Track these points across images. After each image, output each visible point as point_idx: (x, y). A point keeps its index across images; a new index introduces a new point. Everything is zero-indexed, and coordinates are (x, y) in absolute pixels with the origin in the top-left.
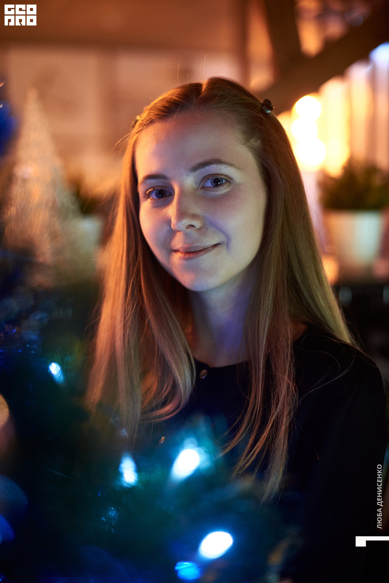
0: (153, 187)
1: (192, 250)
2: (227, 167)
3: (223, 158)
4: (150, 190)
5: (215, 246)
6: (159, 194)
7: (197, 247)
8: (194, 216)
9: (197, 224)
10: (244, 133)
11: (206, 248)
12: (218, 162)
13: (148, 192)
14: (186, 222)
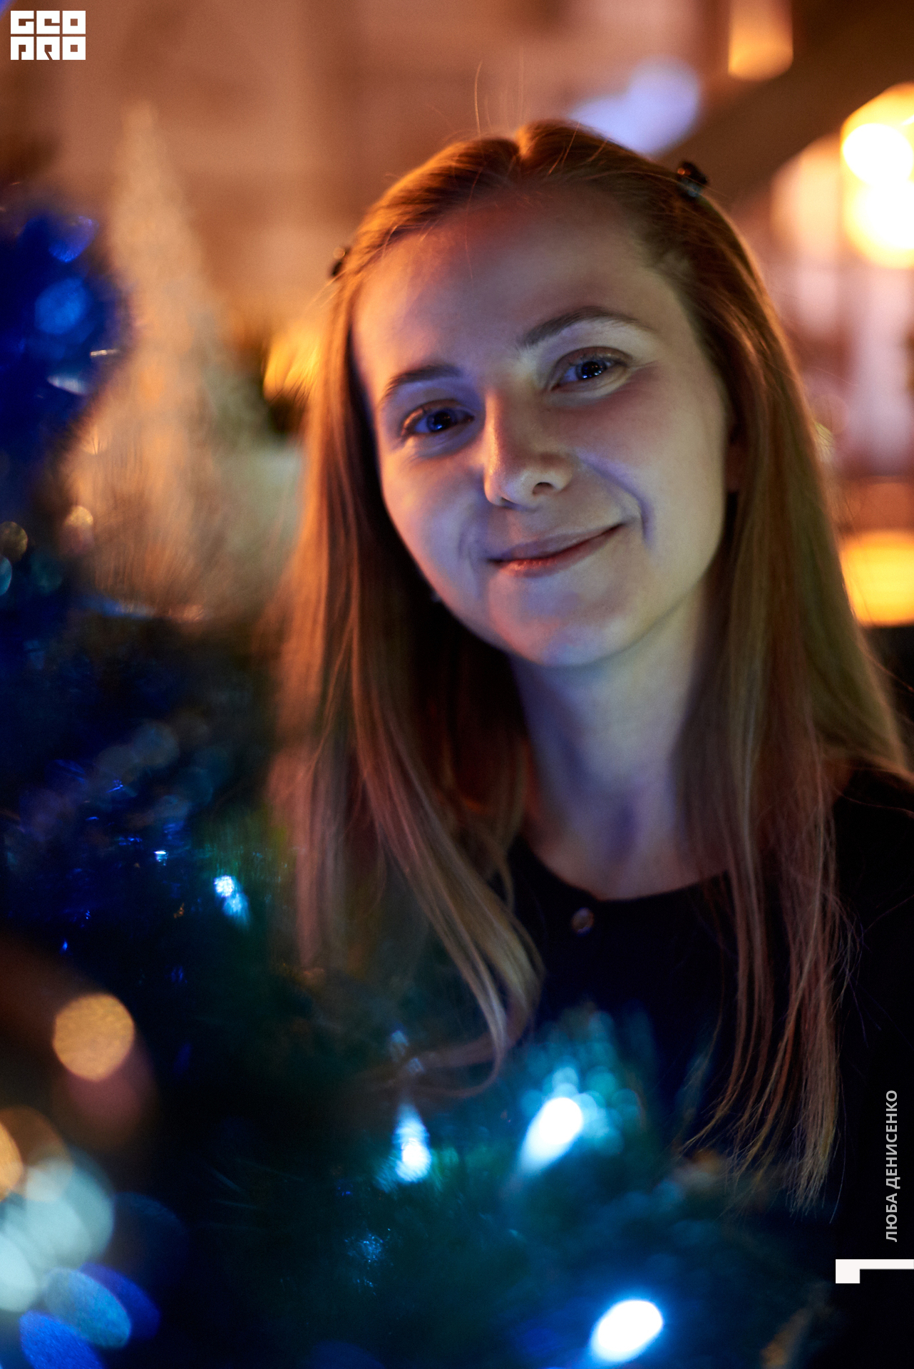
0: (421, 406)
1: (551, 548)
2: (617, 324)
3: (607, 303)
4: (413, 415)
5: (612, 530)
6: (436, 423)
7: (565, 538)
8: (548, 460)
9: (557, 478)
10: (649, 238)
11: (587, 537)
12: (597, 313)
13: (407, 422)
14: (529, 477)
